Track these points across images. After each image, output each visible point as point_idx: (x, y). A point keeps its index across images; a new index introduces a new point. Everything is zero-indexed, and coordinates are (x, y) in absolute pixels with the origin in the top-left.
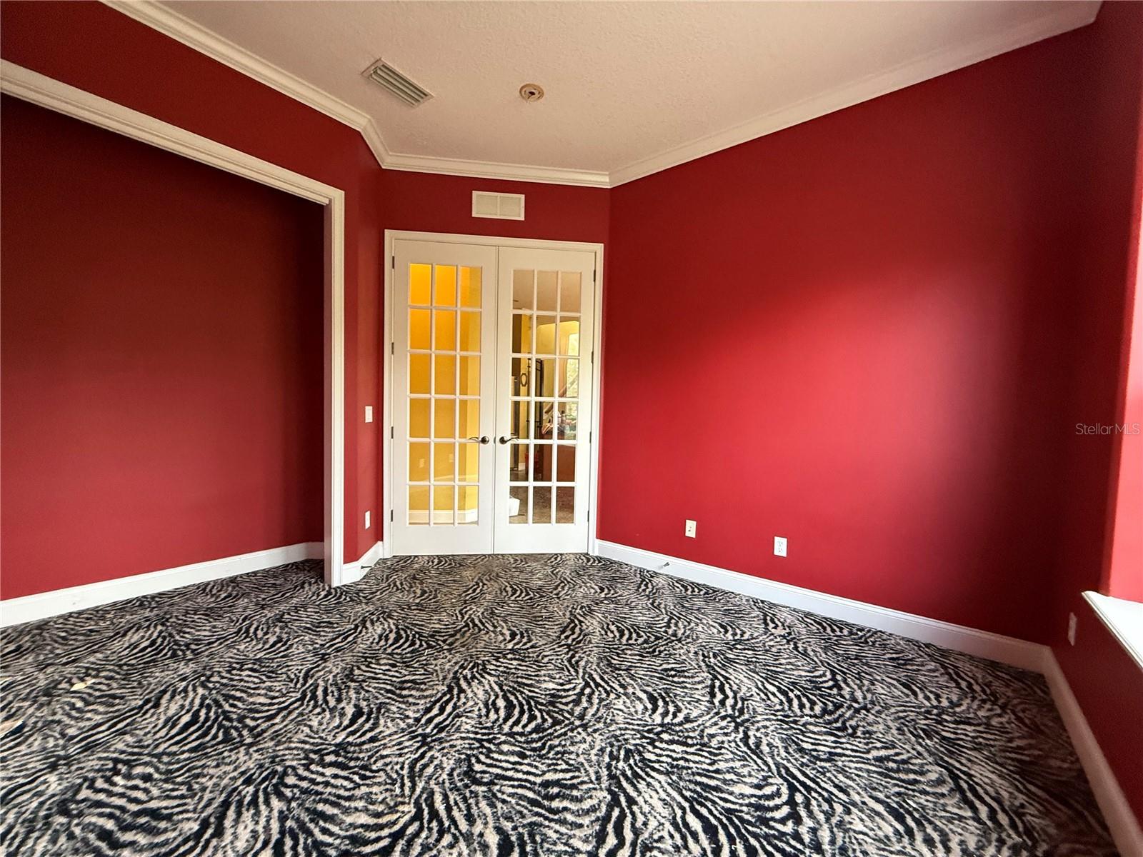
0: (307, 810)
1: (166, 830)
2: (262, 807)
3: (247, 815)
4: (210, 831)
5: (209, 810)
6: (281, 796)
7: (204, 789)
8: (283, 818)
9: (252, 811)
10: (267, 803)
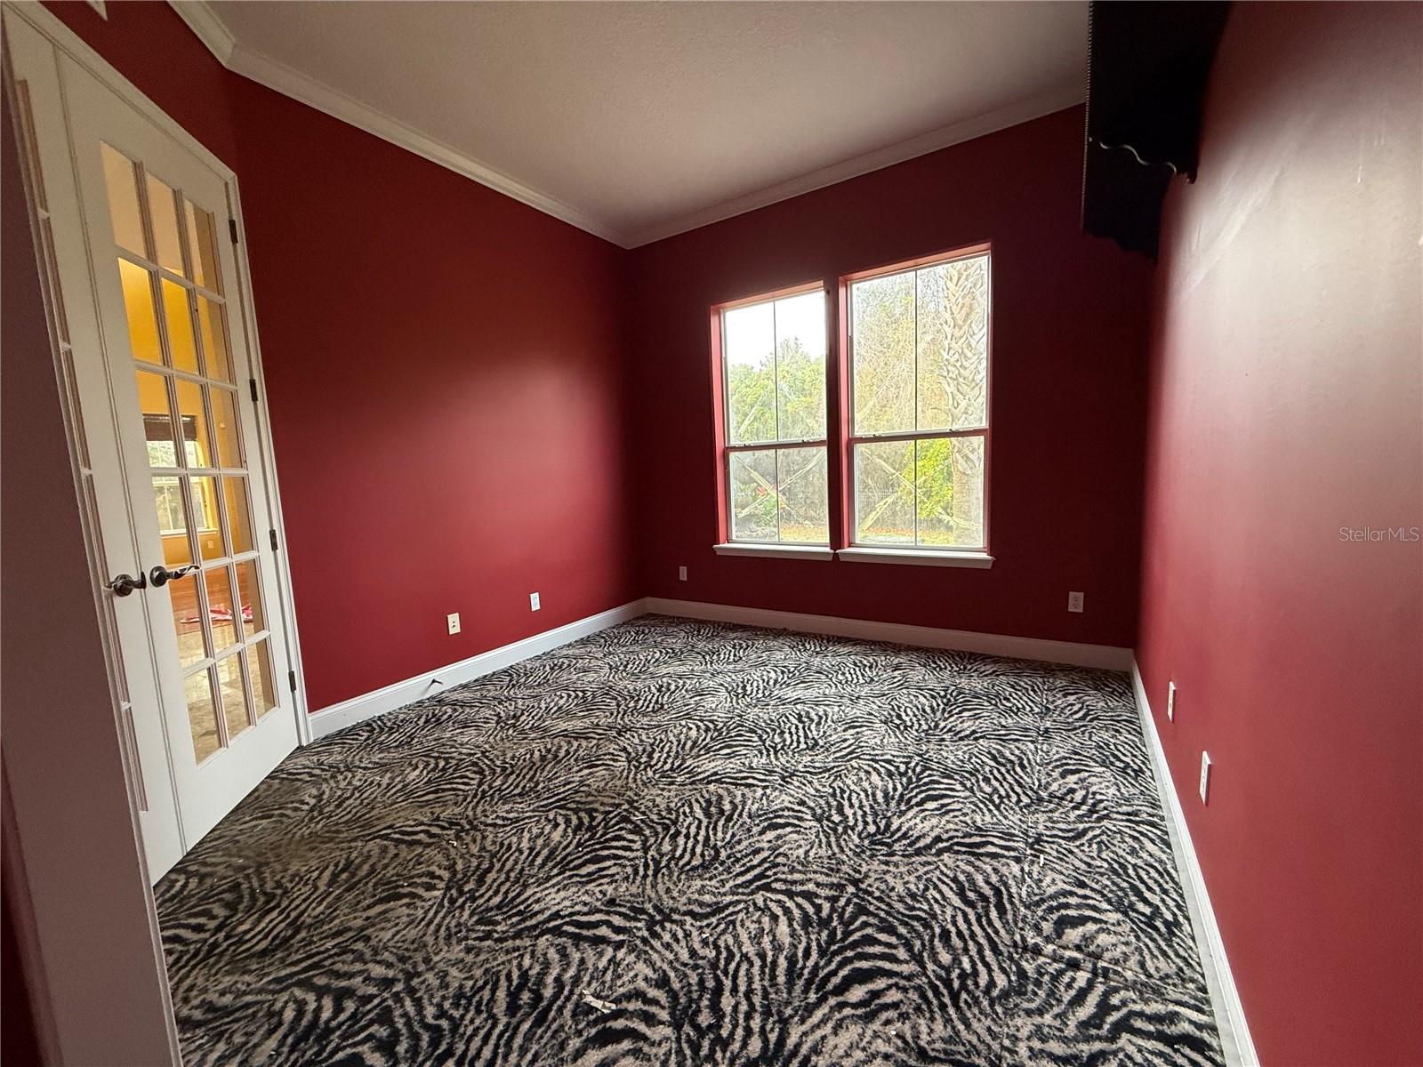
0: (887, 805)
1: (963, 872)
2: (904, 829)
3: (916, 833)
4: (941, 845)
5: (930, 859)
6: (888, 826)
7: (919, 878)
8: (903, 813)
9: (911, 833)
10: (899, 829)
